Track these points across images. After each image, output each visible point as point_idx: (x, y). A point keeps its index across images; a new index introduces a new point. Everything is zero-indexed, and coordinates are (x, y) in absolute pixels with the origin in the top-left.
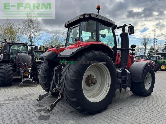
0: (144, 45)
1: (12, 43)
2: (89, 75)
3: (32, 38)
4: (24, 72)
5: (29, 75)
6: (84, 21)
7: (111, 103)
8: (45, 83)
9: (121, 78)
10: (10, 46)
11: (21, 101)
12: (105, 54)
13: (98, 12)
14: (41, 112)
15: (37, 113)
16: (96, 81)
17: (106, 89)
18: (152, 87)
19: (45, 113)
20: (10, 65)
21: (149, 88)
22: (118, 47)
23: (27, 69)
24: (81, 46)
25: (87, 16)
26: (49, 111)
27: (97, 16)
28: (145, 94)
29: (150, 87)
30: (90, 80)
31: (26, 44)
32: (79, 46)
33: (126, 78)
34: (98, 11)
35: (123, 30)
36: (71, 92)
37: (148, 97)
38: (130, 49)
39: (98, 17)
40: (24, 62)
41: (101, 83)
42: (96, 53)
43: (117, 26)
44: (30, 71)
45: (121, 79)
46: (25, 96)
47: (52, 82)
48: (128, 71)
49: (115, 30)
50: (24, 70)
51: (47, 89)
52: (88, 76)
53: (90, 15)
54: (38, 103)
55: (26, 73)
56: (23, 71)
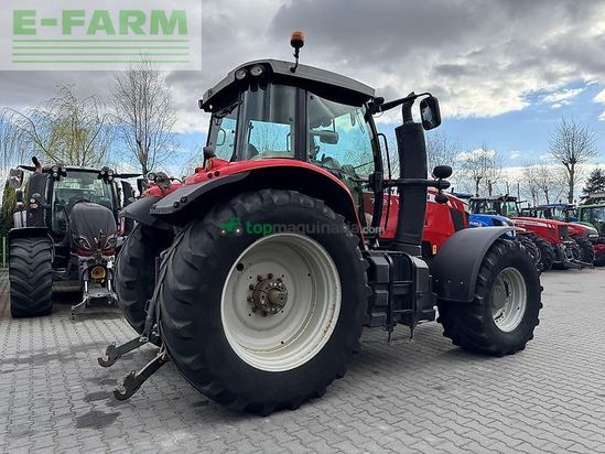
0: (566, 165)
1: (60, 169)
2: (265, 277)
3: (147, 150)
4: (90, 269)
5: (106, 279)
6: (254, 89)
7: (339, 377)
8: (131, 306)
9: (389, 287)
10: (54, 179)
11: (54, 364)
12: (312, 203)
13: (296, 56)
14: (95, 403)
15: (83, 404)
16: (284, 298)
17: (324, 326)
18: (531, 319)
19: (109, 405)
20: (46, 246)
21: (516, 325)
22: (386, 176)
23: (99, 257)
24: (217, 174)
25: (257, 72)
26: (119, 397)
27: (293, 70)
28: (493, 348)
29: (519, 320)
30: (262, 294)
31: (106, 173)
32: (210, 176)
33: (411, 287)
34: (297, 52)
35: (407, 114)
36: (176, 332)
37: (509, 358)
38: (432, 184)
39: (299, 74)
40: (91, 233)
41: (313, 305)
42: (276, 199)
43: (381, 100)
44: (110, 265)
45: (389, 290)
46: (74, 349)
47: (152, 301)
48: (420, 263)
49: (377, 114)
50: (89, 262)
51: (139, 325)
52: (259, 278)
53: (266, 66)
54: (103, 371)
55: (97, 273)
56: (85, 266)
